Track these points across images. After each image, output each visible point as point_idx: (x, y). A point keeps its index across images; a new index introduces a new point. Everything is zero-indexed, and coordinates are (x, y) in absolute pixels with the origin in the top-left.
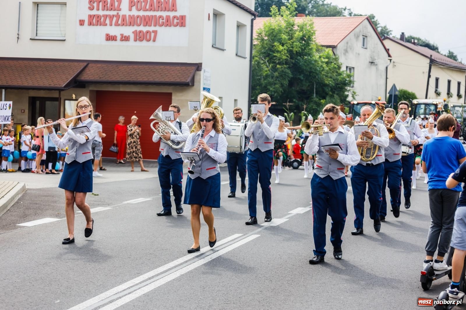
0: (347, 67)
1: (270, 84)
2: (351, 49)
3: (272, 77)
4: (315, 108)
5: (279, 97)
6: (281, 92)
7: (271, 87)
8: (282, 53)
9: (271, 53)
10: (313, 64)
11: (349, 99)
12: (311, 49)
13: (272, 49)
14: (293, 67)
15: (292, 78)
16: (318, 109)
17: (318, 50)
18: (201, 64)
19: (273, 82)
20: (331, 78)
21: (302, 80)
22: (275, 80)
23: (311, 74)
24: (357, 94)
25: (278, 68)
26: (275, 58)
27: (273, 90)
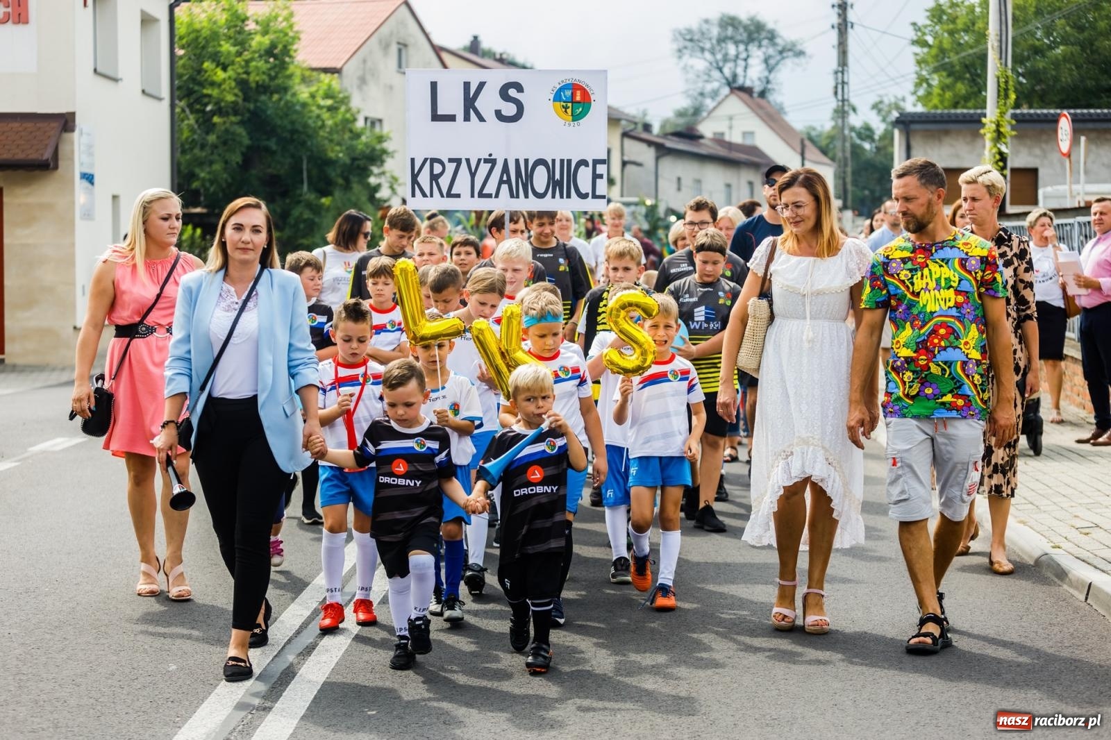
0: (366, 119)
1: (201, 163)
2: (373, 75)
3: (203, 147)
4: (308, 219)
5: (221, 195)
6: (226, 181)
7: (202, 170)
8: (223, 87)
9: (196, 88)
10: (296, 112)
11: (383, 193)
12: (290, 77)
13: (198, 77)
14: (249, 120)
15: (249, 148)
16: (317, 220)
17: (305, 80)
18: (73, 114)
19: (206, 157)
20: (339, 144)
21: (273, 153)
22: (209, 152)
23: (295, 137)
24: (401, 181)
25: (214, 125)
26: (206, 100)
27: (208, 177)
